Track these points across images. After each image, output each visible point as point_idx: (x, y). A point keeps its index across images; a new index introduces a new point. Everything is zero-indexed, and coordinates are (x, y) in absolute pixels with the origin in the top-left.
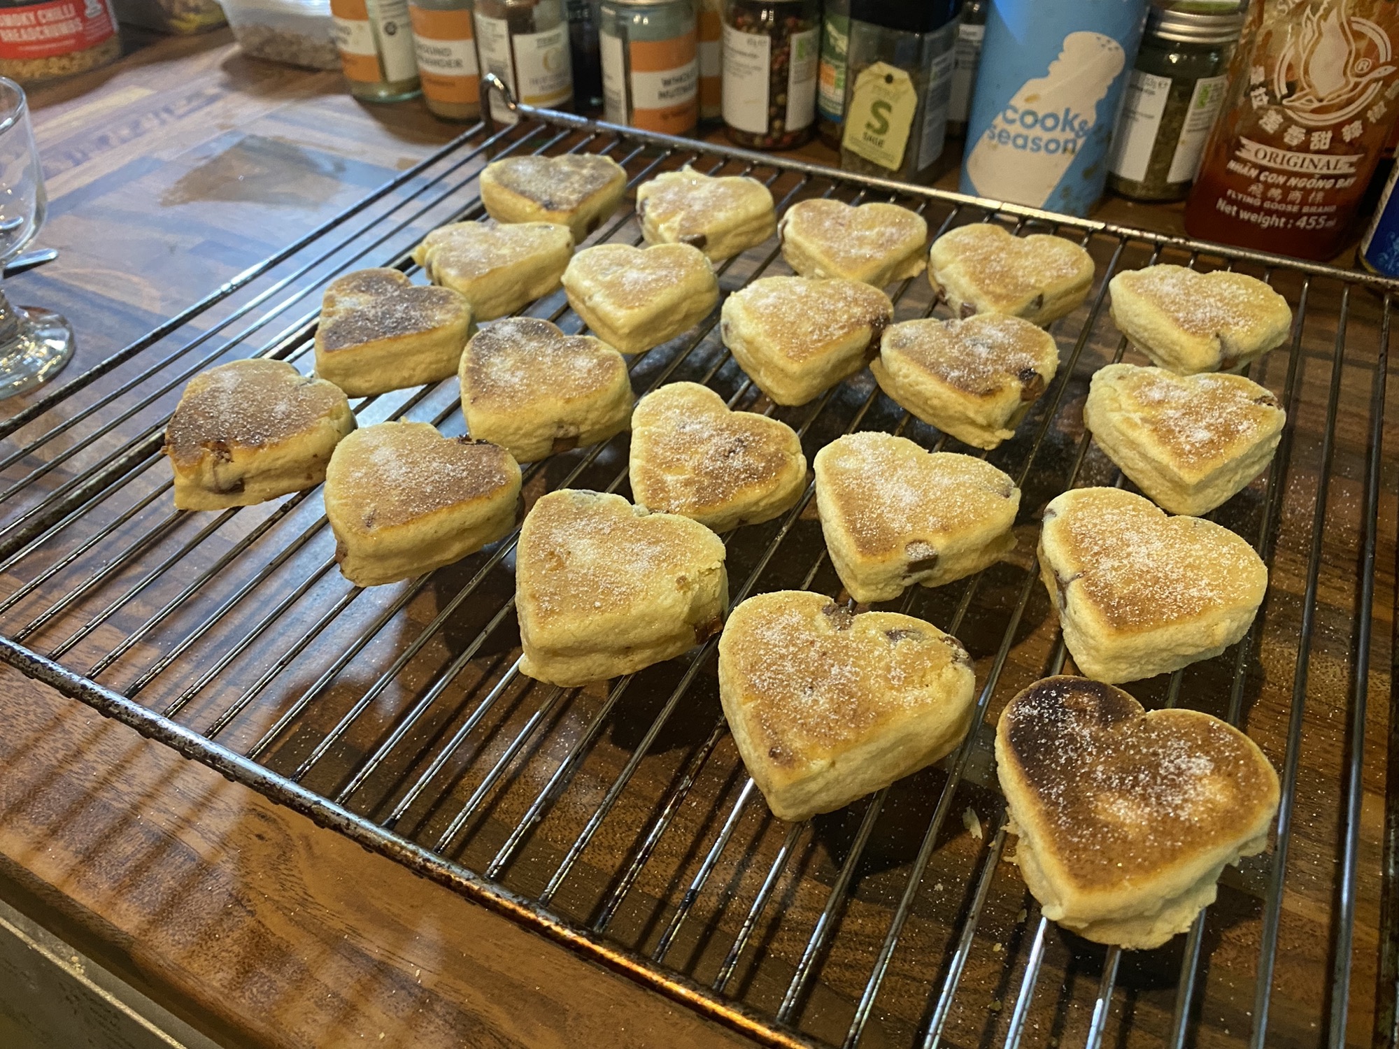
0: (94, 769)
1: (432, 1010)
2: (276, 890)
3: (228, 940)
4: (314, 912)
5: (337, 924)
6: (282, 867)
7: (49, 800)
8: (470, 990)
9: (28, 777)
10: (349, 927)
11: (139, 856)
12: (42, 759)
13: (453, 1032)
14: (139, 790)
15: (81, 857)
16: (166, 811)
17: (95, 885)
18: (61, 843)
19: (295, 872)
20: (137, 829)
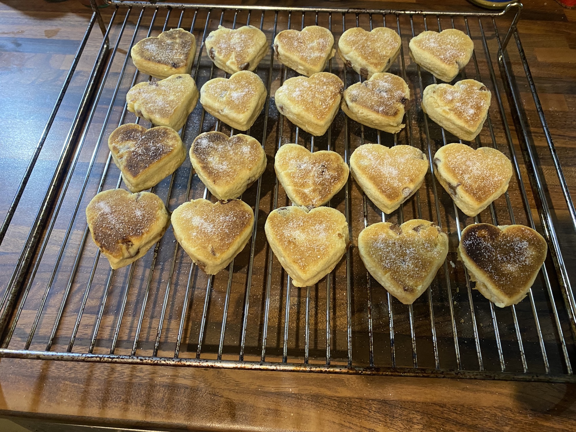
0: (124, 372)
1: (303, 399)
2: (224, 385)
3: (220, 409)
4: (244, 386)
5: (253, 387)
6: (221, 376)
7: (115, 392)
8: (310, 387)
9: (100, 387)
10: (258, 386)
11: (166, 396)
12: (100, 378)
13: (313, 403)
14: (147, 373)
15: (145, 406)
16: (164, 376)
17: (158, 413)
18: (133, 404)
19: (227, 376)
20: (158, 387)
